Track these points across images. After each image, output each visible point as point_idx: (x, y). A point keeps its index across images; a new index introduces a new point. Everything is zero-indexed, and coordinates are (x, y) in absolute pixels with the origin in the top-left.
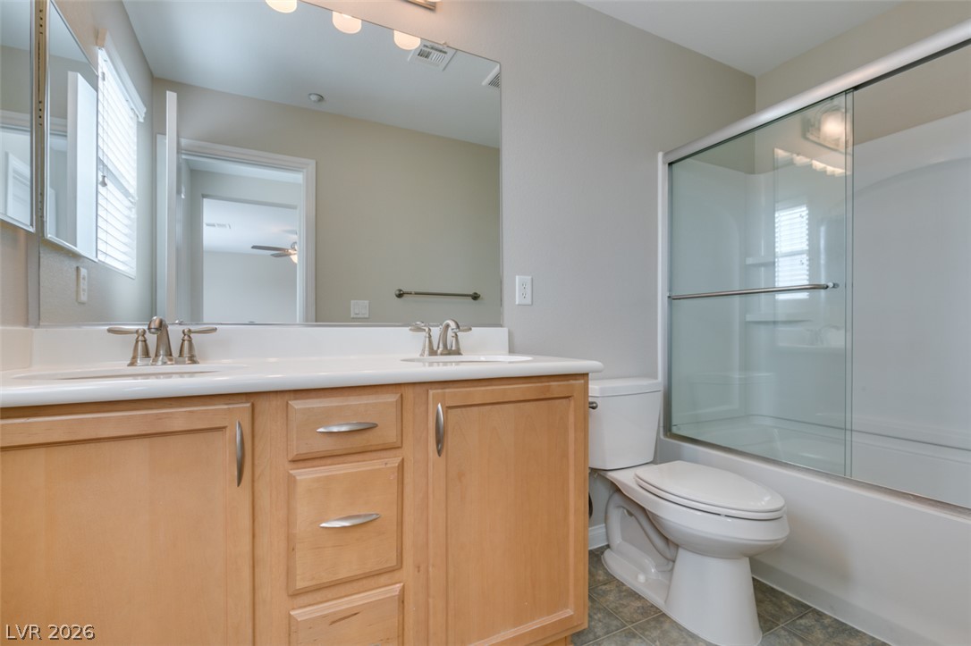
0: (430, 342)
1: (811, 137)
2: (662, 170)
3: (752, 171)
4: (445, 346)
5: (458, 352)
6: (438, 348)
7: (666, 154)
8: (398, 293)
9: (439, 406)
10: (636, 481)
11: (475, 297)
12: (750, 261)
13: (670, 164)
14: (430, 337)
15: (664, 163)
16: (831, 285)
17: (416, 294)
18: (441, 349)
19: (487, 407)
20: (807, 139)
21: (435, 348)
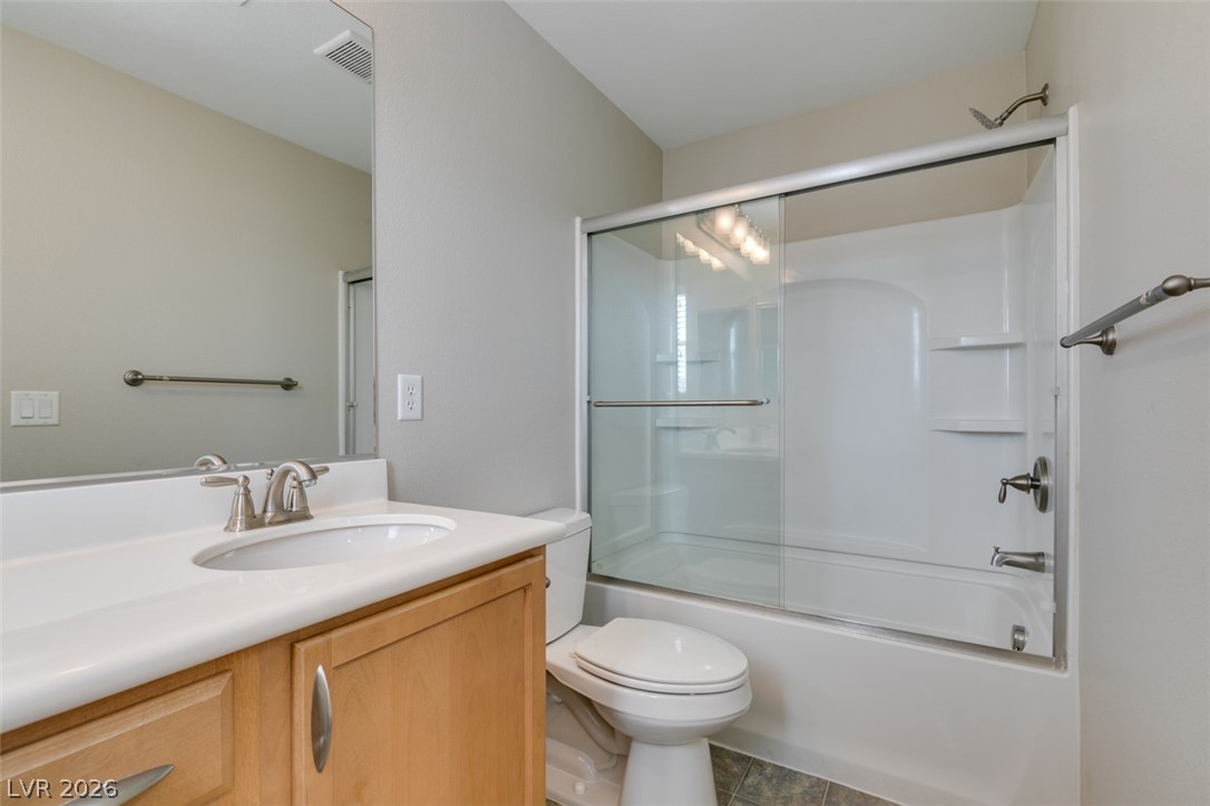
0: (248, 502)
1: (704, 227)
2: (580, 241)
3: (659, 257)
4: (279, 507)
5: (304, 516)
6: (265, 511)
7: (584, 221)
8: (130, 376)
9: (320, 670)
10: (577, 662)
11: (288, 385)
12: (660, 358)
13: (590, 234)
14: (247, 492)
15: (582, 232)
16: (765, 401)
17: (172, 379)
18: (269, 515)
19: (407, 641)
20: (700, 228)
21: (258, 511)
